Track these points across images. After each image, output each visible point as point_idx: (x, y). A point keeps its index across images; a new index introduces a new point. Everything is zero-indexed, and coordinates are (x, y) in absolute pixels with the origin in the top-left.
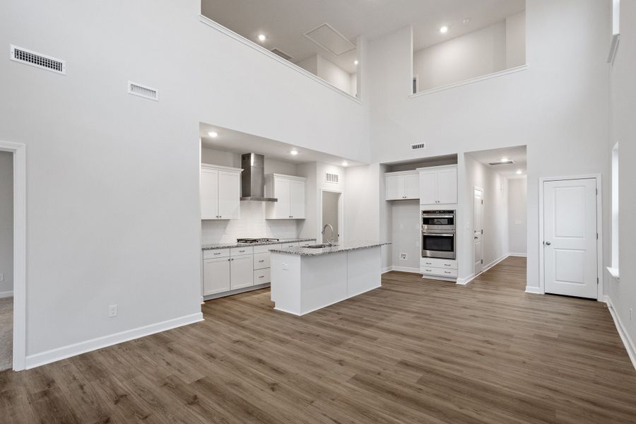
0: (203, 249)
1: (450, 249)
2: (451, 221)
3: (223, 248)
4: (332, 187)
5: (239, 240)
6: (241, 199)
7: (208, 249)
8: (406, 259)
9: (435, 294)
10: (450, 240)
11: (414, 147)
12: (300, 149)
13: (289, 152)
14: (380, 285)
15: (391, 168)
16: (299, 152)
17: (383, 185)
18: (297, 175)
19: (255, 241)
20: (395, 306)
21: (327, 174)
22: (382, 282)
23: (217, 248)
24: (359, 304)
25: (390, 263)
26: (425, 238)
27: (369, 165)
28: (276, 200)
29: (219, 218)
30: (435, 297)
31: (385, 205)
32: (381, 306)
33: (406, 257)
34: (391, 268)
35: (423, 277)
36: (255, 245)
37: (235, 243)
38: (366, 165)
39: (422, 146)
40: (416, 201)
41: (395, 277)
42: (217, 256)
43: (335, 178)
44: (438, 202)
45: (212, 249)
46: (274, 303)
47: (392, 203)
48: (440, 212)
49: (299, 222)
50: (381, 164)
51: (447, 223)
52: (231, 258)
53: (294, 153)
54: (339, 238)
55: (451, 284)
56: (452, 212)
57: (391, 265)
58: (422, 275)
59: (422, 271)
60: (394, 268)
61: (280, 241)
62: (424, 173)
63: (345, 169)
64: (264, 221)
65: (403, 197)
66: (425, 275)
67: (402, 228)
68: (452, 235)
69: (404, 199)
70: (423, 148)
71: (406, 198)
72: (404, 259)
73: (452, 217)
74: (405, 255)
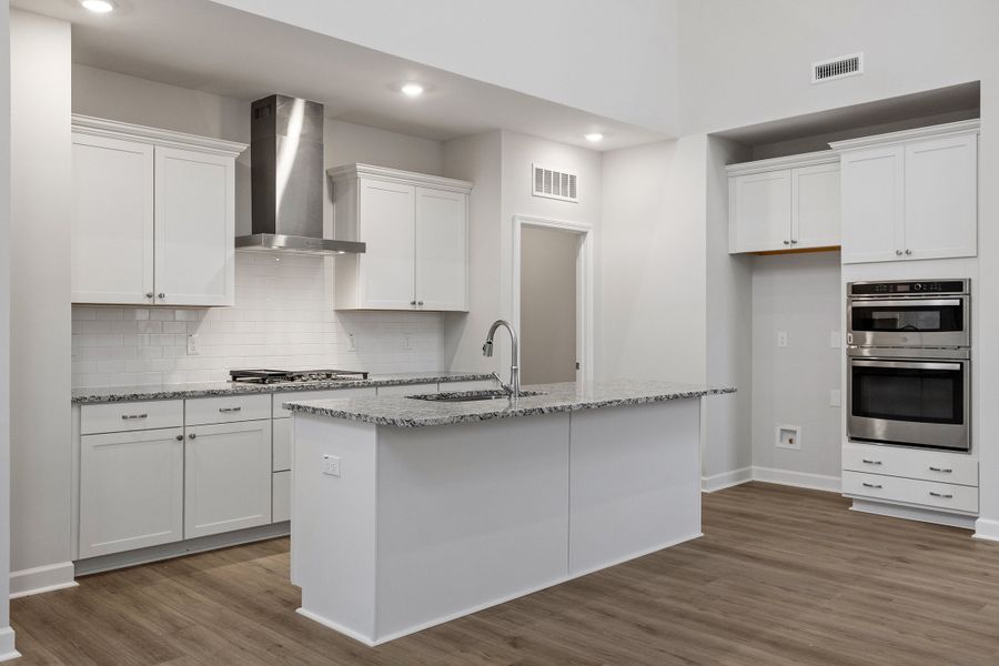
0: (78, 402)
1: (949, 414)
2: (953, 319)
3: (156, 397)
4: (557, 211)
5: (236, 376)
6: (241, 242)
7: (97, 400)
8: (797, 445)
9: (893, 576)
10: (949, 383)
11: (824, 72)
12: (434, 76)
13: (395, 88)
14: (697, 533)
15: (746, 148)
16: (429, 88)
17: (721, 204)
18: (444, 173)
19: (282, 376)
20: (735, 620)
21: (539, 171)
22: (704, 522)
23: (135, 398)
24: (604, 603)
25: (742, 456)
26: (860, 376)
27: (674, 140)
28: (361, 248)
29: (158, 302)
30: (891, 587)
31: (725, 268)
32: (683, 615)
33: (798, 439)
34: (748, 474)
35: (855, 508)
36: (280, 390)
37: (224, 383)
39: (852, 65)
40: (830, 255)
41: (755, 506)
42: (132, 424)
43: (568, 184)
44: (905, 255)
45: (113, 399)
46: (299, 590)
47: (752, 262)
48: (914, 287)
49: (450, 321)
50: (711, 136)
51: (937, 326)
52: (189, 431)
53: (412, 91)
54: (581, 373)
55: (954, 535)
56: (955, 286)
57: (749, 463)
58: (849, 502)
59: (849, 486)
60: (759, 474)
61: (372, 379)
62: (856, 157)
63: (600, 157)
64: (332, 316)
65: (786, 243)
66: (859, 501)
67: (785, 345)
68: (957, 367)
69: (788, 247)
70: (855, 72)
71: (795, 247)
72: (791, 446)
73: (957, 303)
74: (795, 432)
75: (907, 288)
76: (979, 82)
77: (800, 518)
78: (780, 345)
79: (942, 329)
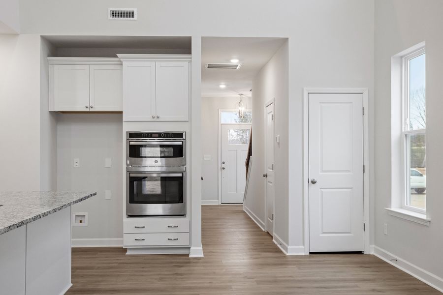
1: (176, 199)
2: (178, 152)
8: (86, 223)
10: (176, 183)
11: (115, 14)
26: (133, 182)
27: (16, 35)
31: (47, 116)
33: (85, 220)
35: (128, 253)
38: (12, 35)
39: (131, 14)
40: (116, 116)
44: (156, 119)
47: (59, 117)
48: (161, 135)
50: (43, 37)
51: (171, 154)
58: (125, 250)
59: (127, 241)
62: (132, 64)
65: (87, 107)
66: (131, 249)
67: (78, 166)
68: (180, 175)
69: (88, 110)
70: (132, 19)
71: (92, 110)
72: (81, 224)
73: (180, 143)
74: (84, 216)
75: (157, 135)
76: (191, 37)
77: (110, 263)
78: (75, 166)
79: (174, 157)
